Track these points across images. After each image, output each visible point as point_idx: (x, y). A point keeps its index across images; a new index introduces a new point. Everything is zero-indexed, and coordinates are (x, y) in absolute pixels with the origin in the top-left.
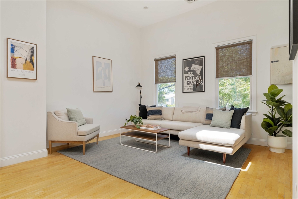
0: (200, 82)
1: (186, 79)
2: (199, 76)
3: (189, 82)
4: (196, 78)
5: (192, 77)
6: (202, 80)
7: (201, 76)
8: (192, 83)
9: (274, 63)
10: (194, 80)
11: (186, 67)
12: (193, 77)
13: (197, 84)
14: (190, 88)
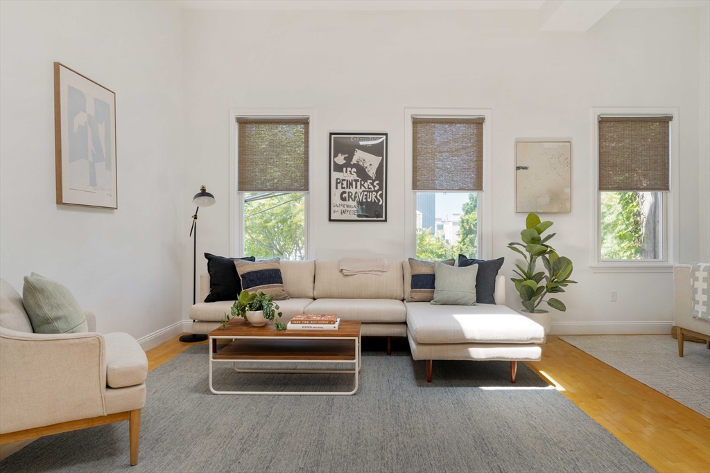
0: (376, 197)
1: (339, 186)
2: (374, 181)
3: (346, 195)
4: (366, 185)
5: (354, 183)
6: (381, 192)
7: (377, 182)
8: (355, 197)
9: (521, 170)
10: (359, 191)
11: (340, 155)
12: (359, 184)
13: (369, 200)
14: (350, 209)
